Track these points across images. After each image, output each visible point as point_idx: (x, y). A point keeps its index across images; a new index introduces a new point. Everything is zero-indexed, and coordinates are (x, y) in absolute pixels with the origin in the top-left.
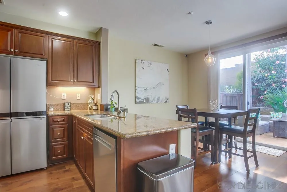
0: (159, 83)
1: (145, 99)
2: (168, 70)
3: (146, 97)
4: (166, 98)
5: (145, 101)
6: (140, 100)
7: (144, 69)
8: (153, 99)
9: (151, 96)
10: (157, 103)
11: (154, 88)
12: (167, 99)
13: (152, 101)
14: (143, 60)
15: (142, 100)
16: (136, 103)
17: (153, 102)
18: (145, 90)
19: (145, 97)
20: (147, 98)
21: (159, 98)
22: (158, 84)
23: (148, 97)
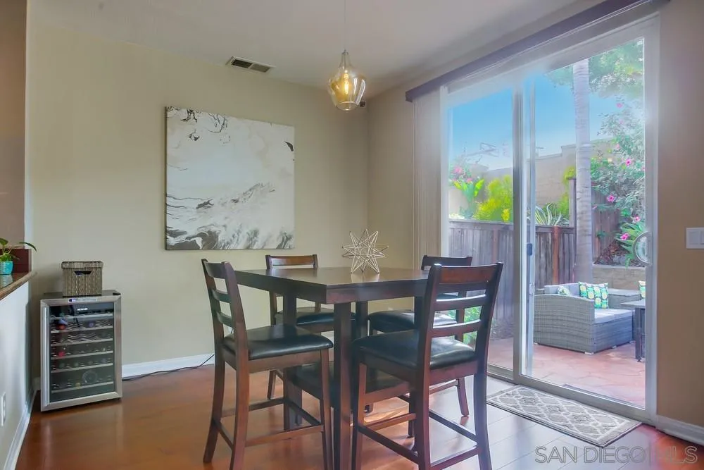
0: (257, 185)
1: (201, 235)
2: (290, 145)
3: (205, 231)
4: (281, 233)
5: (199, 241)
6: (182, 239)
7: (196, 139)
8: (233, 236)
9: (225, 226)
10: (248, 248)
11: (236, 201)
12: (289, 238)
13: (228, 243)
14: (194, 111)
15: (189, 238)
16: (166, 249)
17: (232, 246)
18: (200, 206)
19: (201, 231)
20: (209, 232)
21: (256, 233)
22: (250, 190)
23: (213, 229)
